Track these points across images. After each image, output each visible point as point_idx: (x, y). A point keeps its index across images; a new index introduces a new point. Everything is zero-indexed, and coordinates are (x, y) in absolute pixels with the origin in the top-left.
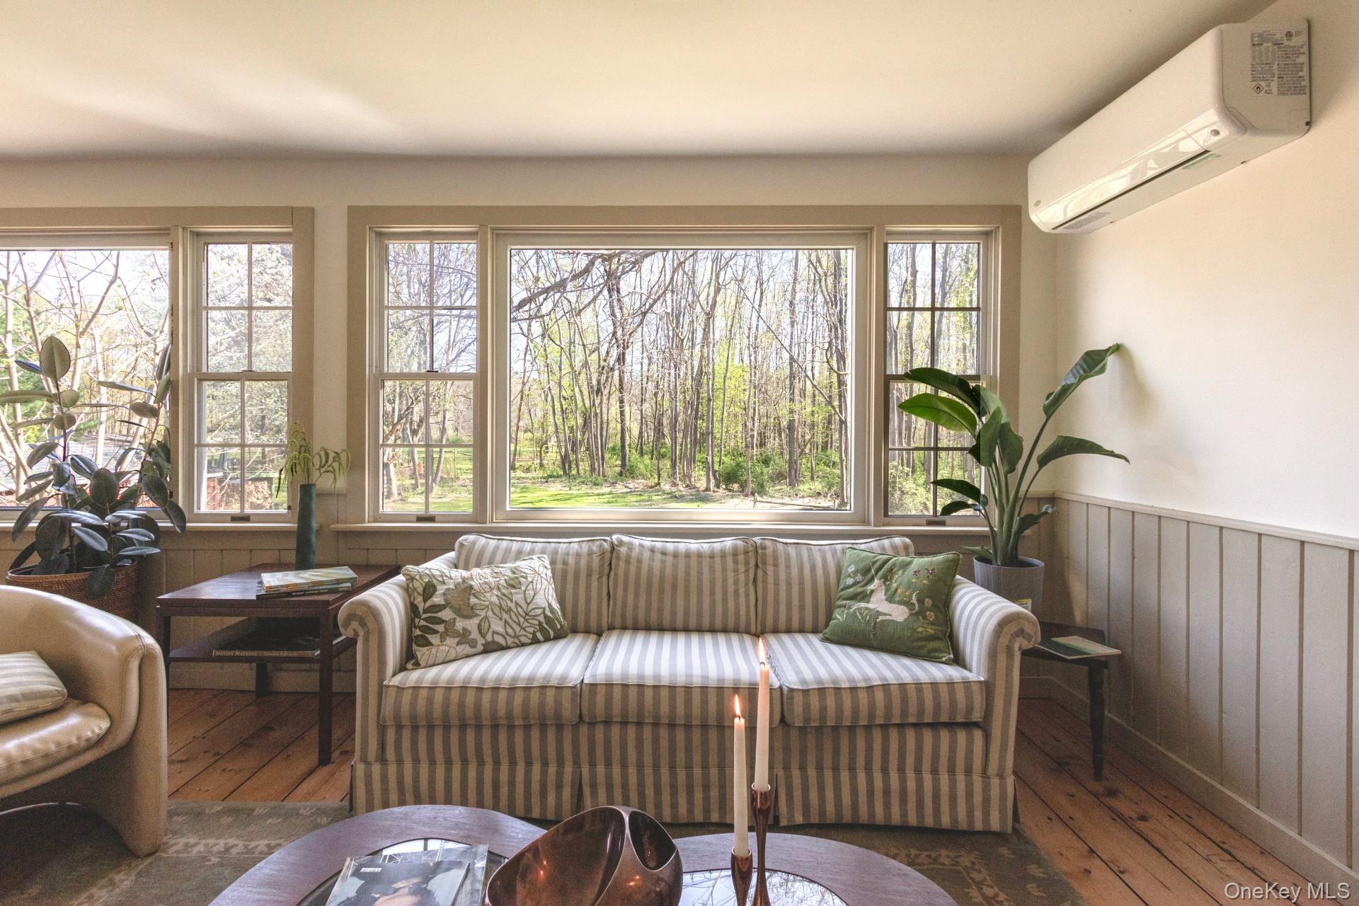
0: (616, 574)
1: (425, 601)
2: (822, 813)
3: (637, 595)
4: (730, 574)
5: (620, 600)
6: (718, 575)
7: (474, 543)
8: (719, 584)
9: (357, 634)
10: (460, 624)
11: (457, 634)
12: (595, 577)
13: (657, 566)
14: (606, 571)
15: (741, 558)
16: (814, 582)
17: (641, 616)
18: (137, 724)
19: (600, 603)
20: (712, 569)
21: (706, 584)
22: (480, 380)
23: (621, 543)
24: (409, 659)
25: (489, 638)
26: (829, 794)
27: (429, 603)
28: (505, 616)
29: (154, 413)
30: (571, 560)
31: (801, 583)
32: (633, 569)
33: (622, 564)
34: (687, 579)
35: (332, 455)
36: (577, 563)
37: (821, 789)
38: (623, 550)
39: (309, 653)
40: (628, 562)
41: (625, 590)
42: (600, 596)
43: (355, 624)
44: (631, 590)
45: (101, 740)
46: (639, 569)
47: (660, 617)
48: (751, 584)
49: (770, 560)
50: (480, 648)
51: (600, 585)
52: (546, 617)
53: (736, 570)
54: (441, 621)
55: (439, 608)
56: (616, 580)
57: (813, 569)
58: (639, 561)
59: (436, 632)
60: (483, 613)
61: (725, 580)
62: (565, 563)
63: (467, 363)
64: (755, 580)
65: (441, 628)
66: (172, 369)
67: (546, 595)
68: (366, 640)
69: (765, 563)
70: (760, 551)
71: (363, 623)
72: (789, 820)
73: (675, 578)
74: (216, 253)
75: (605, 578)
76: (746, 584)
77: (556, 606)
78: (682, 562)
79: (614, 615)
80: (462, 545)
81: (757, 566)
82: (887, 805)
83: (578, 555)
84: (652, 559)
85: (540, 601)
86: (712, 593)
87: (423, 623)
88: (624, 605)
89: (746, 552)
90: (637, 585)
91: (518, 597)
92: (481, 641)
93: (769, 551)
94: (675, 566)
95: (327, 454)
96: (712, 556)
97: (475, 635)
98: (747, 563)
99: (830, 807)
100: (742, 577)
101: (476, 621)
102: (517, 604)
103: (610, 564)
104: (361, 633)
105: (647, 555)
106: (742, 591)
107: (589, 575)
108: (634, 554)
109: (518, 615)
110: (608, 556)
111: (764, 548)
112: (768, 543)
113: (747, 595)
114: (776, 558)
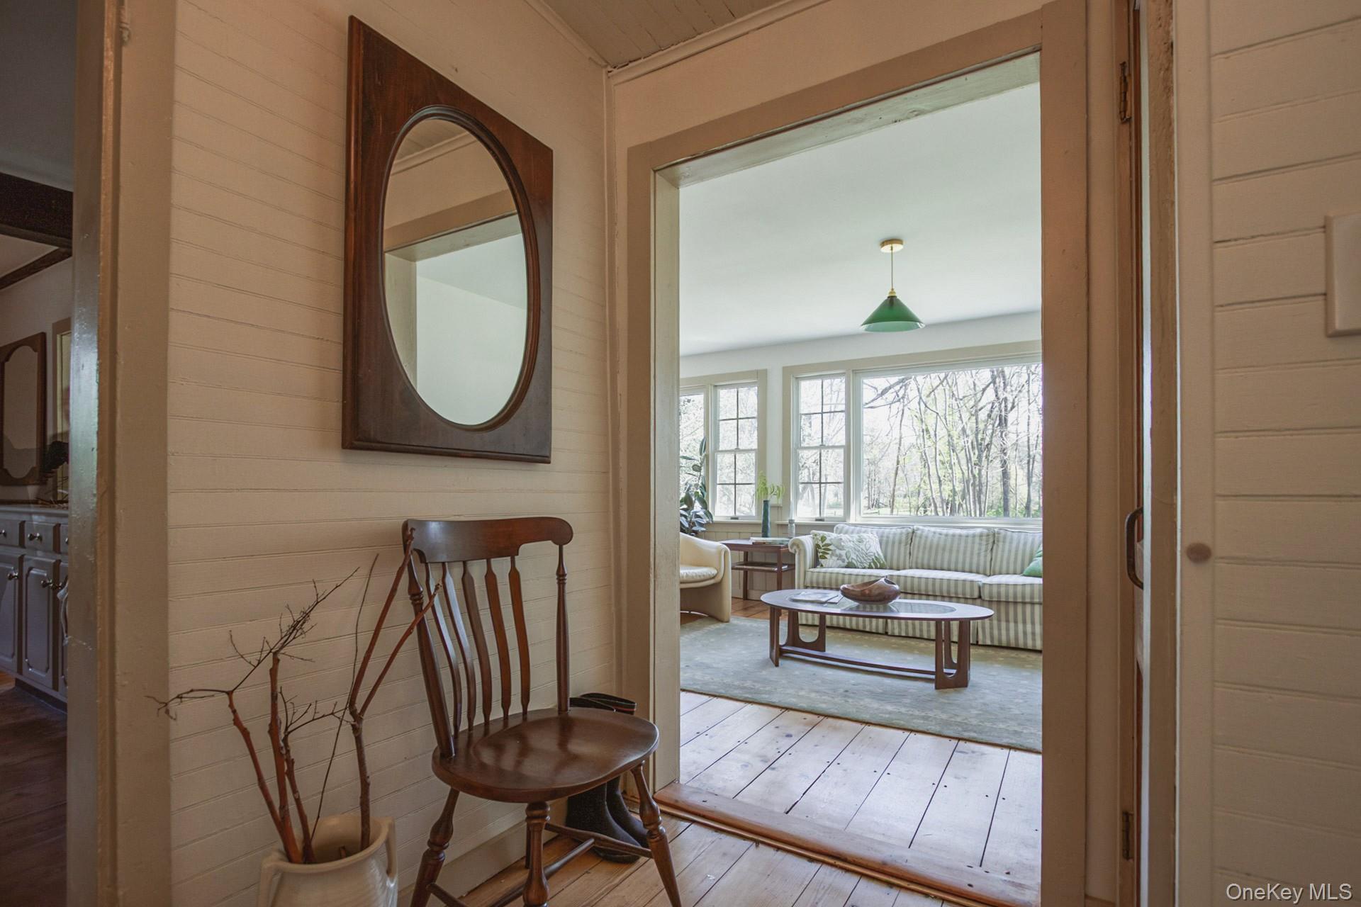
0: (914, 544)
1: (822, 542)
2: (1000, 640)
3: (924, 553)
4: (976, 547)
5: (915, 556)
6: (969, 545)
7: (843, 527)
8: (969, 549)
9: (795, 551)
10: (838, 552)
11: (837, 556)
12: (903, 544)
13: (935, 540)
14: (909, 542)
15: (984, 538)
16: (1024, 551)
17: (926, 562)
18: (724, 575)
19: (905, 557)
20: (966, 542)
21: (962, 549)
22: (847, 449)
23: (918, 529)
24: (816, 563)
25: (850, 560)
26: (1004, 632)
27: (824, 543)
28: (857, 553)
29: (699, 470)
30: (891, 536)
31: (1017, 551)
32: (923, 541)
33: (917, 539)
34: (952, 547)
35: (776, 488)
36: (894, 538)
37: (1000, 629)
38: (919, 532)
39: (773, 569)
40: (921, 537)
41: (918, 551)
42: (905, 553)
43: (795, 547)
44: (921, 551)
45: (714, 578)
46: (926, 541)
47: (935, 563)
48: (989, 551)
49: (1001, 539)
50: (846, 564)
51: (905, 549)
52: (876, 557)
53: (980, 544)
54: (830, 550)
55: (829, 545)
56: (914, 546)
57: (1025, 544)
58: (927, 537)
59: (828, 554)
60: (847, 550)
61: (973, 548)
62: (888, 537)
63: (841, 439)
64: (992, 549)
65: (830, 552)
66: (706, 449)
67: (875, 549)
68: (799, 554)
69: (998, 541)
70: (996, 535)
71: (798, 546)
72: (983, 641)
73: (945, 545)
74: (723, 393)
75: (908, 546)
76: (986, 551)
77: (881, 554)
78: (949, 539)
79: (912, 562)
80: (837, 528)
81: (994, 542)
82: (1034, 640)
83: (895, 534)
84: (933, 536)
85: (872, 549)
86: (965, 553)
87: (822, 551)
88: (917, 558)
89: (988, 535)
90: (925, 548)
91: (862, 546)
92: (847, 561)
93: (1001, 535)
94: (945, 541)
95: (773, 487)
96: (967, 536)
97: (844, 557)
98: (987, 541)
99: (1004, 638)
100: (983, 548)
101: (845, 552)
102: (862, 549)
103: (912, 539)
104: (797, 550)
105: (931, 535)
106: (983, 554)
107: (900, 543)
108: (924, 534)
109: (862, 553)
110: (910, 535)
111: (999, 533)
112: (1002, 531)
113: (985, 556)
114: (1005, 537)
